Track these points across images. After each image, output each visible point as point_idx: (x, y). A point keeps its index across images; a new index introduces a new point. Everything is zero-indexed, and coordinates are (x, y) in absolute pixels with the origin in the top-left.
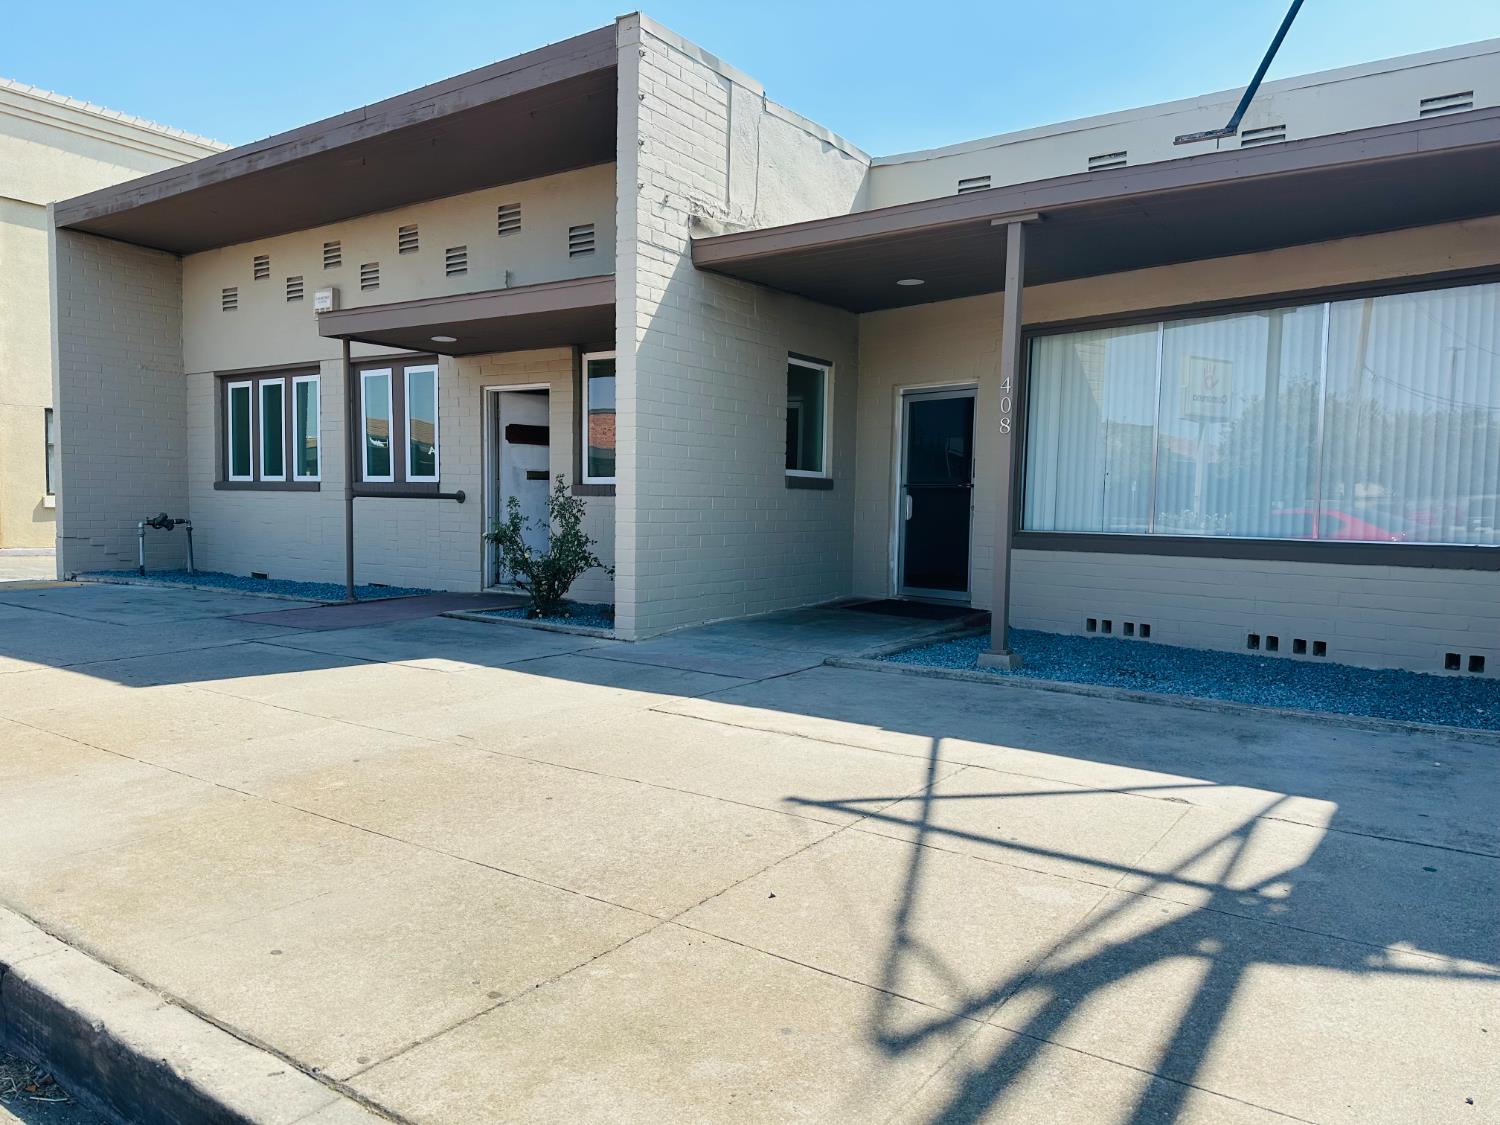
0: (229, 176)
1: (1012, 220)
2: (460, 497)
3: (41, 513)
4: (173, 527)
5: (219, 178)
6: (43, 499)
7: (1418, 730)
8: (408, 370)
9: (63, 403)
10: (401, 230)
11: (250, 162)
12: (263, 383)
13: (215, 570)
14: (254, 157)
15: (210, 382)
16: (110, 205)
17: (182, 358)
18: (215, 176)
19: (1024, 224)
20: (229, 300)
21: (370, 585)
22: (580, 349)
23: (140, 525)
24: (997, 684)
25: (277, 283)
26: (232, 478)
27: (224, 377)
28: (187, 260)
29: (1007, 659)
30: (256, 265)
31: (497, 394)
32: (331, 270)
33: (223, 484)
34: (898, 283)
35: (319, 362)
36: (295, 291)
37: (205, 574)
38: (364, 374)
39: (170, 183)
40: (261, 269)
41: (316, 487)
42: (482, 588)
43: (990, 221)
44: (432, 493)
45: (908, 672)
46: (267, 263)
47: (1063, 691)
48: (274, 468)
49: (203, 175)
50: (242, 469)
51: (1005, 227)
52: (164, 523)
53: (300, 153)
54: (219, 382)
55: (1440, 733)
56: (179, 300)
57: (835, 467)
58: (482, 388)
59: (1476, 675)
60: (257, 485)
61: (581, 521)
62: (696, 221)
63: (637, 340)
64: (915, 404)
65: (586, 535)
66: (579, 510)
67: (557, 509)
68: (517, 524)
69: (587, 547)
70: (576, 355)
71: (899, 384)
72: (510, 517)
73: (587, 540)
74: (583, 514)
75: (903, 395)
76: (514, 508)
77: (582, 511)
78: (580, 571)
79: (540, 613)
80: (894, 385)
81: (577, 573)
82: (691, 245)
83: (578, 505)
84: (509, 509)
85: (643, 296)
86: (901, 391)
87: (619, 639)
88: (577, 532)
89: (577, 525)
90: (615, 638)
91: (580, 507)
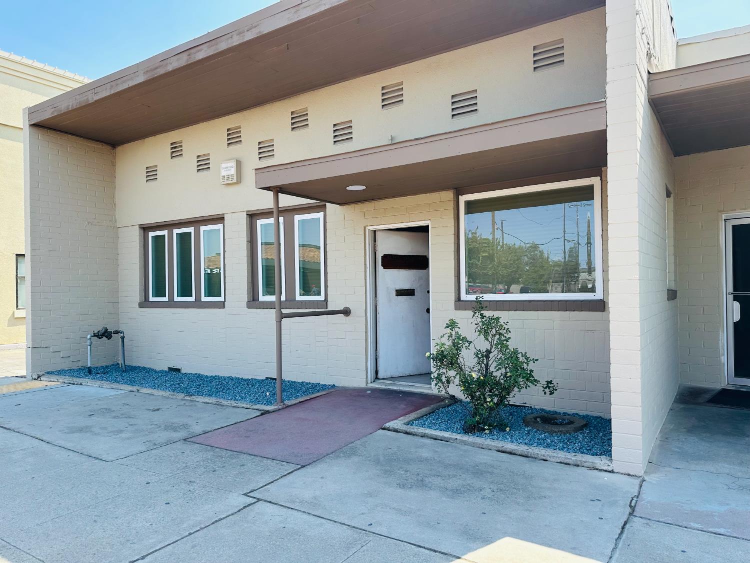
0: (170, 68)
2: (346, 312)
3: (14, 321)
4: (112, 336)
5: (161, 71)
6: (14, 312)
8: (298, 218)
9: (32, 250)
10: (292, 113)
11: (189, 55)
12: (176, 231)
13: (139, 365)
14: (192, 51)
15: (136, 233)
16: (71, 104)
17: (115, 216)
18: (158, 70)
20: (151, 174)
21: (267, 378)
22: (459, 192)
23: (89, 337)
25: (189, 159)
26: (152, 299)
27: (145, 229)
28: (119, 149)
30: (172, 148)
31: (375, 231)
32: (232, 147)
33: (145, 303)
35: (224, 214)
36: (203, 164)
37: (133, 369)
38: (260, 222)
39: (119, 81)
40: (176, 150)
41: (222, 305)
42: (367, 383)
44: (321, 310)
46: (181, 146)
48: (185, 290)
49: (147, 71)
50: (159, 292)
52: (106, 334)
53: (236, 41)
54: (142, 231)
56: (113, 176)
57: (677, 280)
58: (365, 227)
60: (171, 304)
61: (509, 338)
62: (649, 55)
63: (637, 163)
64: (735, 228)
65: (526, 353)
66: (505, 328)
67: (483, 327)
68: (458, 343)
69: (528, 365)
70: (454, 197)
71: (724, 211)
72: (449, 337)
73: (527, 358)
74: (508, 331)
75: (725, 220)
76: (454, 329)
77: (508, 329)
78: (520, 387)
79: (488, 429)
80: (719, 212)
81: (516, 389)
82: (648, 79)
83: (503, 324)
84: (449, 330)
85: (638, 120)
86: (724, 216)
87: (622, 474)
88: (515, 352)
89: (505, 342)
90: (615, 471)
91: (505, 326)
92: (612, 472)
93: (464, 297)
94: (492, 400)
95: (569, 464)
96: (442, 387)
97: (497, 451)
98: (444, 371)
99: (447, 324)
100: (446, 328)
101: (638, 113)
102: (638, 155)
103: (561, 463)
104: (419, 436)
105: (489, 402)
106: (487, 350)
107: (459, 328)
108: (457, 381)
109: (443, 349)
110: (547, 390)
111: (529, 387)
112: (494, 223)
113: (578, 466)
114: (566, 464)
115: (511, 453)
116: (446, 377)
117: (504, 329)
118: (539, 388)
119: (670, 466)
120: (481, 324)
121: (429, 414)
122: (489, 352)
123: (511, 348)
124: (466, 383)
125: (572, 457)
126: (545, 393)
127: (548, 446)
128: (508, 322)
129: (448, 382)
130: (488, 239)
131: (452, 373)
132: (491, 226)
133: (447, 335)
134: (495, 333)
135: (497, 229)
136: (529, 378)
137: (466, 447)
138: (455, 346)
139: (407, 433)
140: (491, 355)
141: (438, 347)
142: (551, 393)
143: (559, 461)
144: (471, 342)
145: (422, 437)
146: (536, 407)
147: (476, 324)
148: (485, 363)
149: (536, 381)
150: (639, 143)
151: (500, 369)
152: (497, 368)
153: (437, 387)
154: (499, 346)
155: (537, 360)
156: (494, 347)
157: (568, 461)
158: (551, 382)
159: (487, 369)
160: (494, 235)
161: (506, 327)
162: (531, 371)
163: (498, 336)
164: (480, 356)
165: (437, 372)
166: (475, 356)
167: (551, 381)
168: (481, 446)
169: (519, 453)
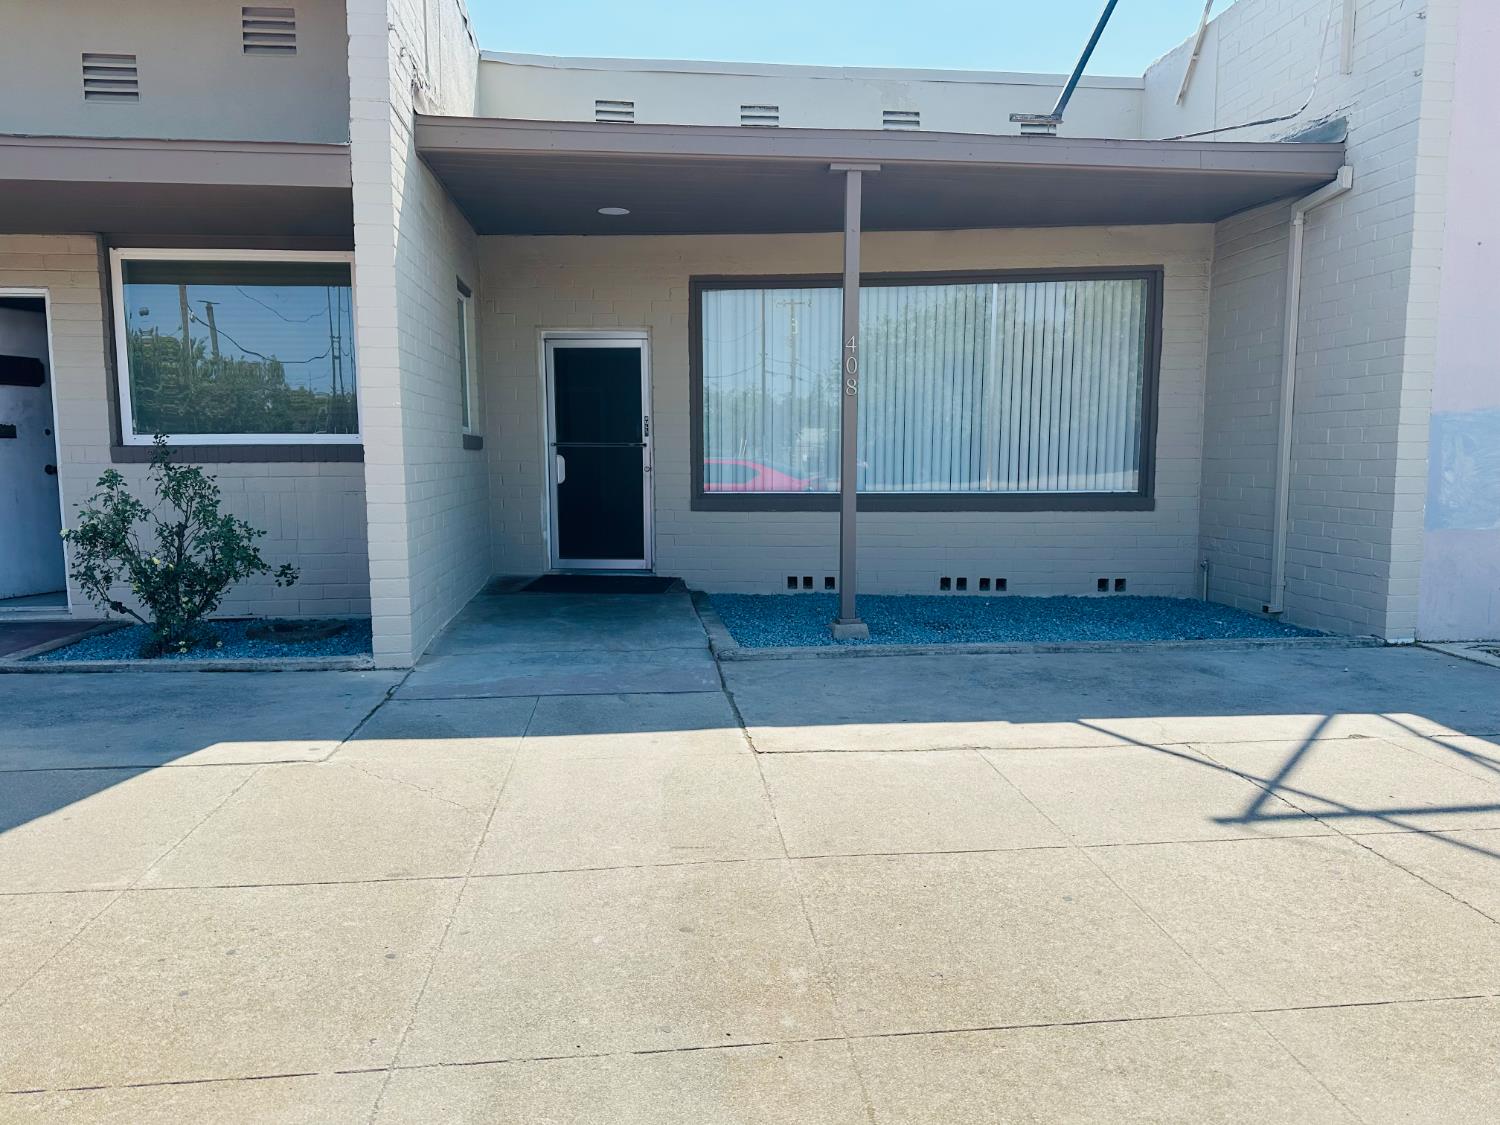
1: (854, 167)
7: (1264, 644)
19: (864, 173)
22: (108, 241)
24: (921, 654)
29: (864, 627)
34: (600, 211)
43: (829, 165)
45: (822, 656)
47: (986, 652)
51: (845, 173)
55: (1278, 644)
57: (482, 422)
59: (1121, 594)
61: (218, 502)
62: (416, 89)
63: (394, 245)
64: (558, 352)
65: (246, 523)
66: (210, 486)
67: (171, 486)
68: (125, 512)
69: (249, 541)
70: (98, 250)
71: (543, 326)
72: (106, 501)
73: (249, 530)
74: (216, 491)
75: (545, 339)
76: (115, 487)
77: (215, 487)
78: (237, 576)
79: (184, 646)
80: (536, 326)
81: (232, 580)
82: (415, 121)
83: (207, 479)
84: (105, 489)
85: (395, 183)
86: (543, 334)
87: (386, 669)
88: (229, 520)
89: (210, 508)
90: (377, 667)
91: (210, 482)
92: (374, 669)
93: (130, 438)
94: (190, 600)
95: (313, 670)
96: (95, 589)
97: (201, 671)
98: (99, 561)
99: (101, 479)
100: (99, 484)
101: (394, 174)
102: (396, 233)
103: (301, 670)
104: (53, 672)
105: (186, 603)
106: (180, 523)
107: (125, 485)
108: (126, 573)
109: (95, 521)
110: (283, 580)
111: (252, 573)
112: (184, 306)
113: (326, 670)
114: (309, 670)
115: (224, 671)
116: (102, 572)
117: (209, 488)
118: (271, 576)
119: (450, 654)
120: (166, 479)
121: (69, 645)
122: (182, 527)
123: (221, 514)
124: (141, 575)
125: (318, 660)
126: (280, 585)
127: (285, 655)
128: (215, 477)
129: (108, 579)
130: (175, 339)
131: (114, 562)
132: (179, 311)
133: (102, 498)
134: (192, 494)
135: (193, 321)
136: (253, 562)
137: (147, 674)
138: (118, 515)
139: (27, 671)
140: (187, 532)
141: (85, 519)
142: (289, 583)
143: (299, 668)
144: (149, 511)
145: (60, 672)
146: (269, 618)
147: (157, 480)
148: (176, 544)
149: (264, 566)
150: (397, 217)
151: (203, 549)
152: (198, 549)
153: (86, 590)
154: (201, 516)
155: (264, 533)
156: (192, 516)
157: (312, 666)
158: (289, 567)
159: (180, 555)
160: (186, 330)
161: (213, 484)
162: (256, 550)
163: (198, 500)
164: (166, 534)
165: (85, 564)
166: (156, 535)
167: (289, 565)
168: (173, 669)
169: (237, 668)
